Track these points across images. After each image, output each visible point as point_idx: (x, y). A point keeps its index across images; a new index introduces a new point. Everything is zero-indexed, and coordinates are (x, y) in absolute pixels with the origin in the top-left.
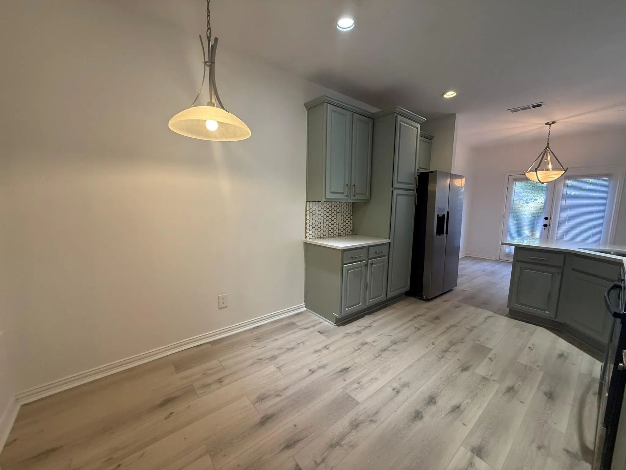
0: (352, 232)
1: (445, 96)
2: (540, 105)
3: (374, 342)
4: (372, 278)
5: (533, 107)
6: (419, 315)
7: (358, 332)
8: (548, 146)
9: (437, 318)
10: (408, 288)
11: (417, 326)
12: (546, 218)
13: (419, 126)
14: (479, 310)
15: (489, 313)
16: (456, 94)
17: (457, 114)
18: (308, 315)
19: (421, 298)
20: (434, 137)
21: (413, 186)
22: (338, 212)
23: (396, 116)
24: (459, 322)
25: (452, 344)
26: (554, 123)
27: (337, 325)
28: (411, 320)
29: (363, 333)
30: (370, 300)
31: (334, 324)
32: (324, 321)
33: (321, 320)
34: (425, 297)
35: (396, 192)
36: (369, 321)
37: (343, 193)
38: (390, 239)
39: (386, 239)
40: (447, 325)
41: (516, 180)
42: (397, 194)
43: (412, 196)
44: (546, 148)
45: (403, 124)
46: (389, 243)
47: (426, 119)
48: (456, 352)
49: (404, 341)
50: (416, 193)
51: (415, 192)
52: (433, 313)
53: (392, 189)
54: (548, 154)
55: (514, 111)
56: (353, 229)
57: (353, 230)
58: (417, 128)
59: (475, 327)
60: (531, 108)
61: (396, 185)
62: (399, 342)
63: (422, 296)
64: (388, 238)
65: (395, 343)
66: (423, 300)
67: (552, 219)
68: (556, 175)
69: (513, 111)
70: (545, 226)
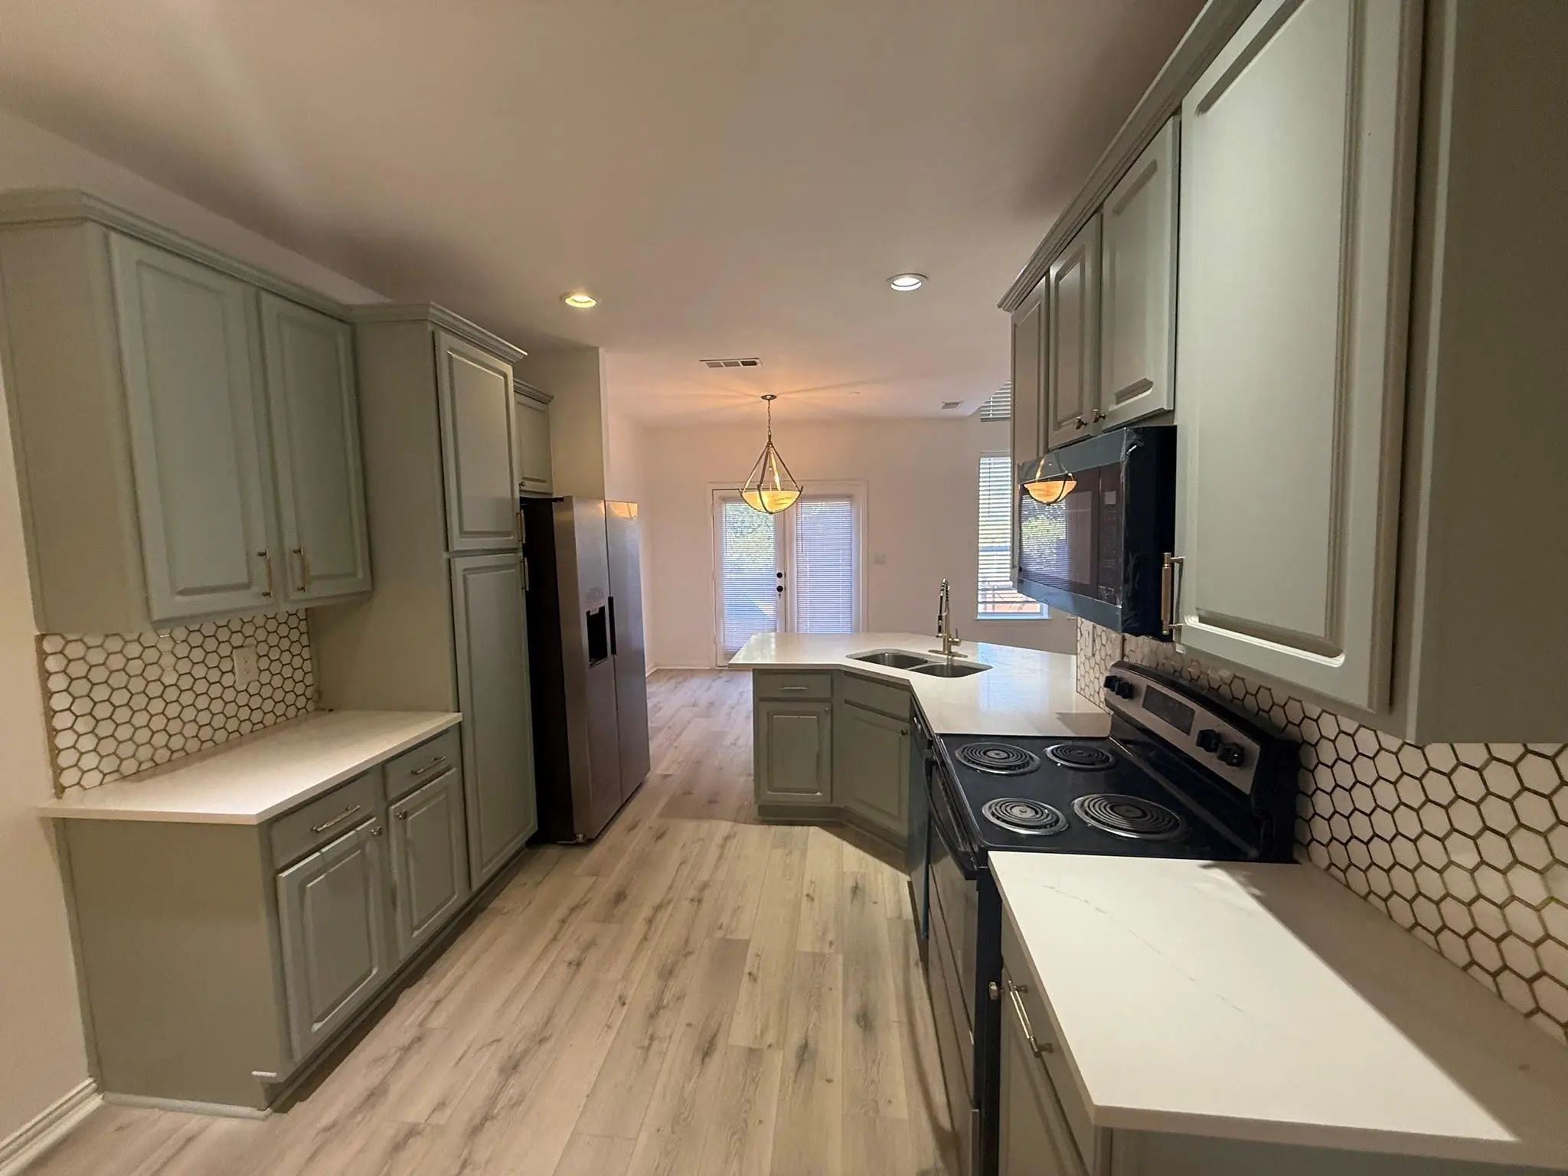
0: (316, 702)
1: (568, 301)
2: (754, 363)
3: (441, 1105)
4: (411, 863)
5: (744, 364)
6: (573, 910)
7: (374, 1096)
8: (770, 443)
9: (620, 897)
10: (532, 826)
11: (571, 955)
12: (779, 575)
13: (508, 369)
14: (705, 826)
15: (724, 827)
16: (594, 303)
17: (601, 350)
18: (120, 1129)
19: (572, 842)
20: (552, 398)
21: (512, 538)
22: (242, 647)
23: (433, 333)
24: (670, 888)
25: (667, 973)
26: (773, 397)
27: (276, 1111)
28: (555, 939)
29: (396, 1089)
30: (412, 934)
31: (262, 1114)
32: (206, 1120)
33: (194, 1122)
34: (580, 836)
35: (460, 564)
36: (418, 1014)
37: (247, 586)
38: (459, 711)
39: (447, 711)
40: (646, 911)
41: (725, 500)
42: (465, 570)
43: (509, 566)
44: (768, 446)
45: (461, 358)
46: (460, 722)
47: (526, 354)
48: (680, 998)
49: (542, 1041)
50: (524, 556)
51: (521, 554)
52: (608, 885)
53: (445, 556)
54: (772, 456)
55: (713, 365)
56: (319, 693)
57: (320, 697)
58: (505, 376)
59: (705, 886)
60: (739, 365)
61: (458, 543)
62: (525, 1053)
63: (575, 837)
64: (451, 708)
65: (511, 1067)
66: (578, 844)
67: (788, 575)
68: (787, 498)
69: (711, 365)
70: (780, 589)
